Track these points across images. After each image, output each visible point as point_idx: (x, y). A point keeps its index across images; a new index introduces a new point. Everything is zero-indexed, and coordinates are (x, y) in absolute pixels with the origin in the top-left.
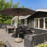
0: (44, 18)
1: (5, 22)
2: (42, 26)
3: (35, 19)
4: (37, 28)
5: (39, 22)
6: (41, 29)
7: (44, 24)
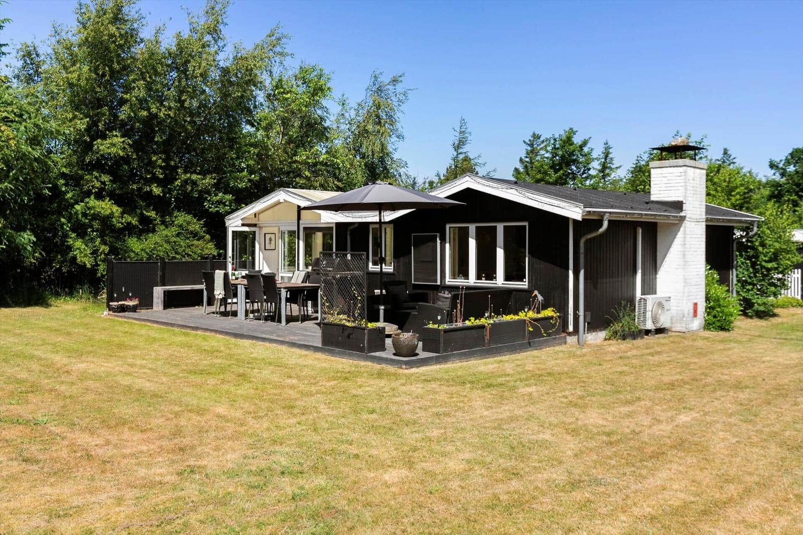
0: (500, 227)
1: (135, 245)
2: (486, 269)
3: (448, 226)
4: (460, 282)
5: (472, 244)
6: (484, 283)
7: (500, 253)
